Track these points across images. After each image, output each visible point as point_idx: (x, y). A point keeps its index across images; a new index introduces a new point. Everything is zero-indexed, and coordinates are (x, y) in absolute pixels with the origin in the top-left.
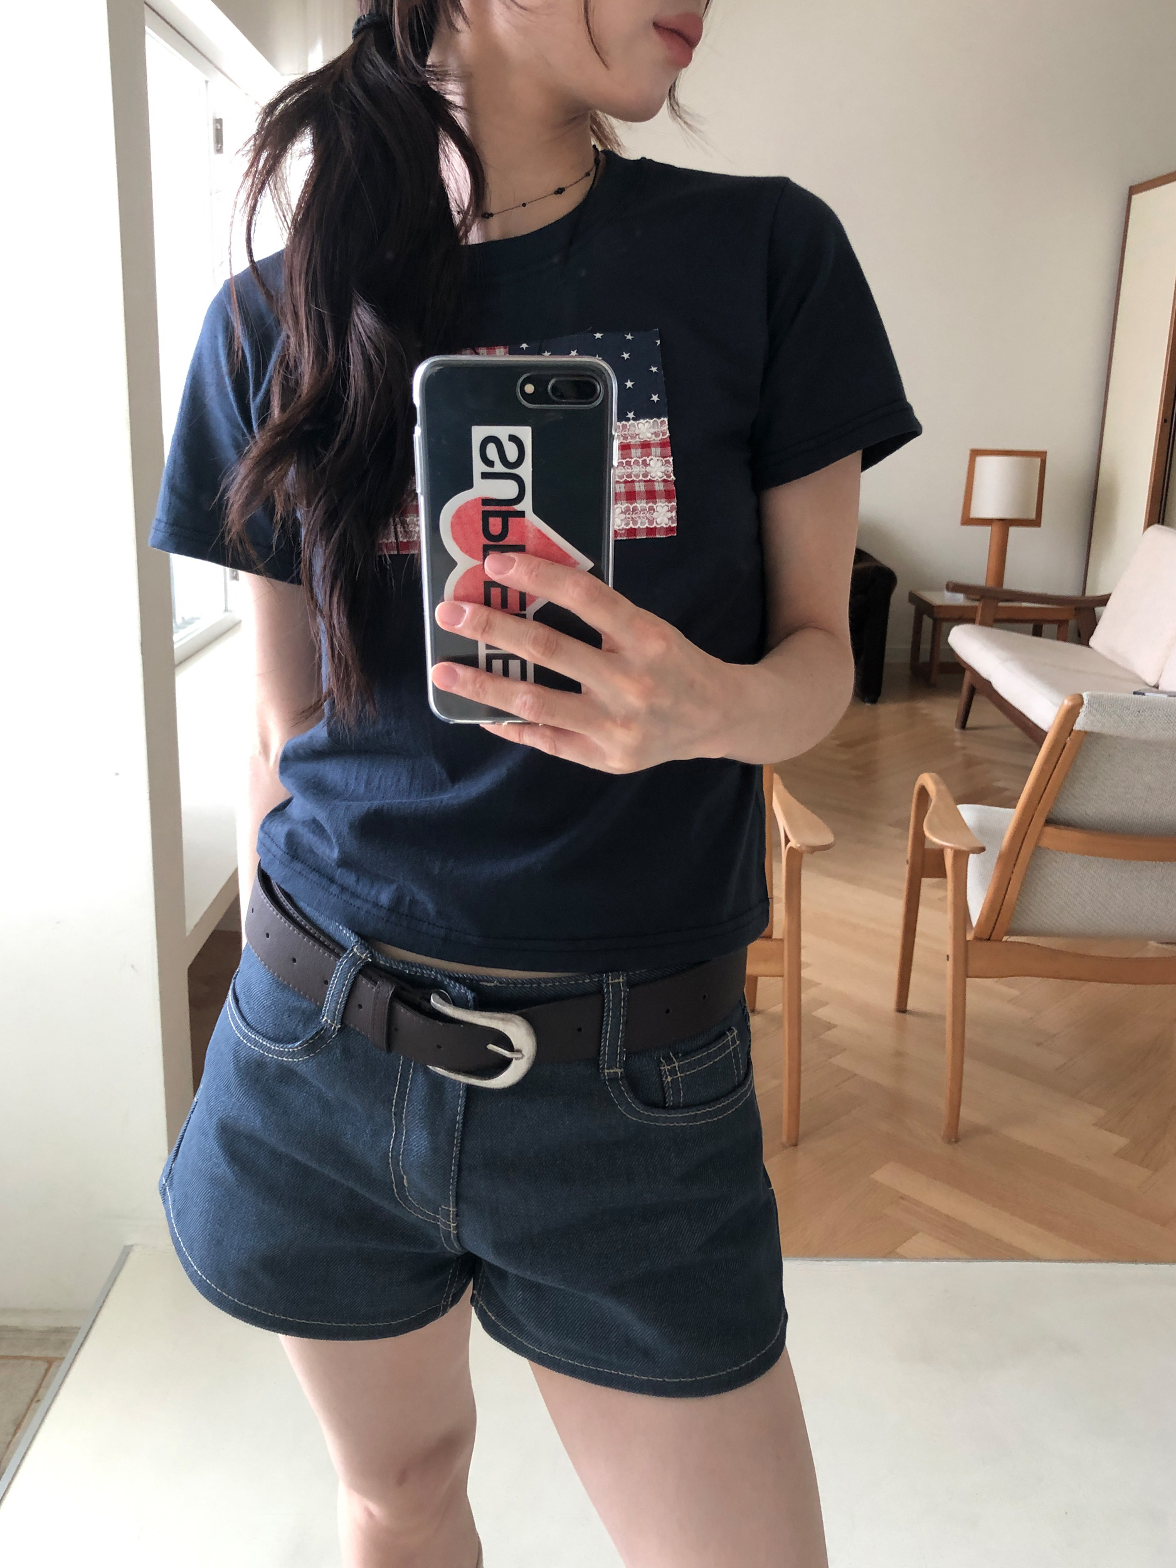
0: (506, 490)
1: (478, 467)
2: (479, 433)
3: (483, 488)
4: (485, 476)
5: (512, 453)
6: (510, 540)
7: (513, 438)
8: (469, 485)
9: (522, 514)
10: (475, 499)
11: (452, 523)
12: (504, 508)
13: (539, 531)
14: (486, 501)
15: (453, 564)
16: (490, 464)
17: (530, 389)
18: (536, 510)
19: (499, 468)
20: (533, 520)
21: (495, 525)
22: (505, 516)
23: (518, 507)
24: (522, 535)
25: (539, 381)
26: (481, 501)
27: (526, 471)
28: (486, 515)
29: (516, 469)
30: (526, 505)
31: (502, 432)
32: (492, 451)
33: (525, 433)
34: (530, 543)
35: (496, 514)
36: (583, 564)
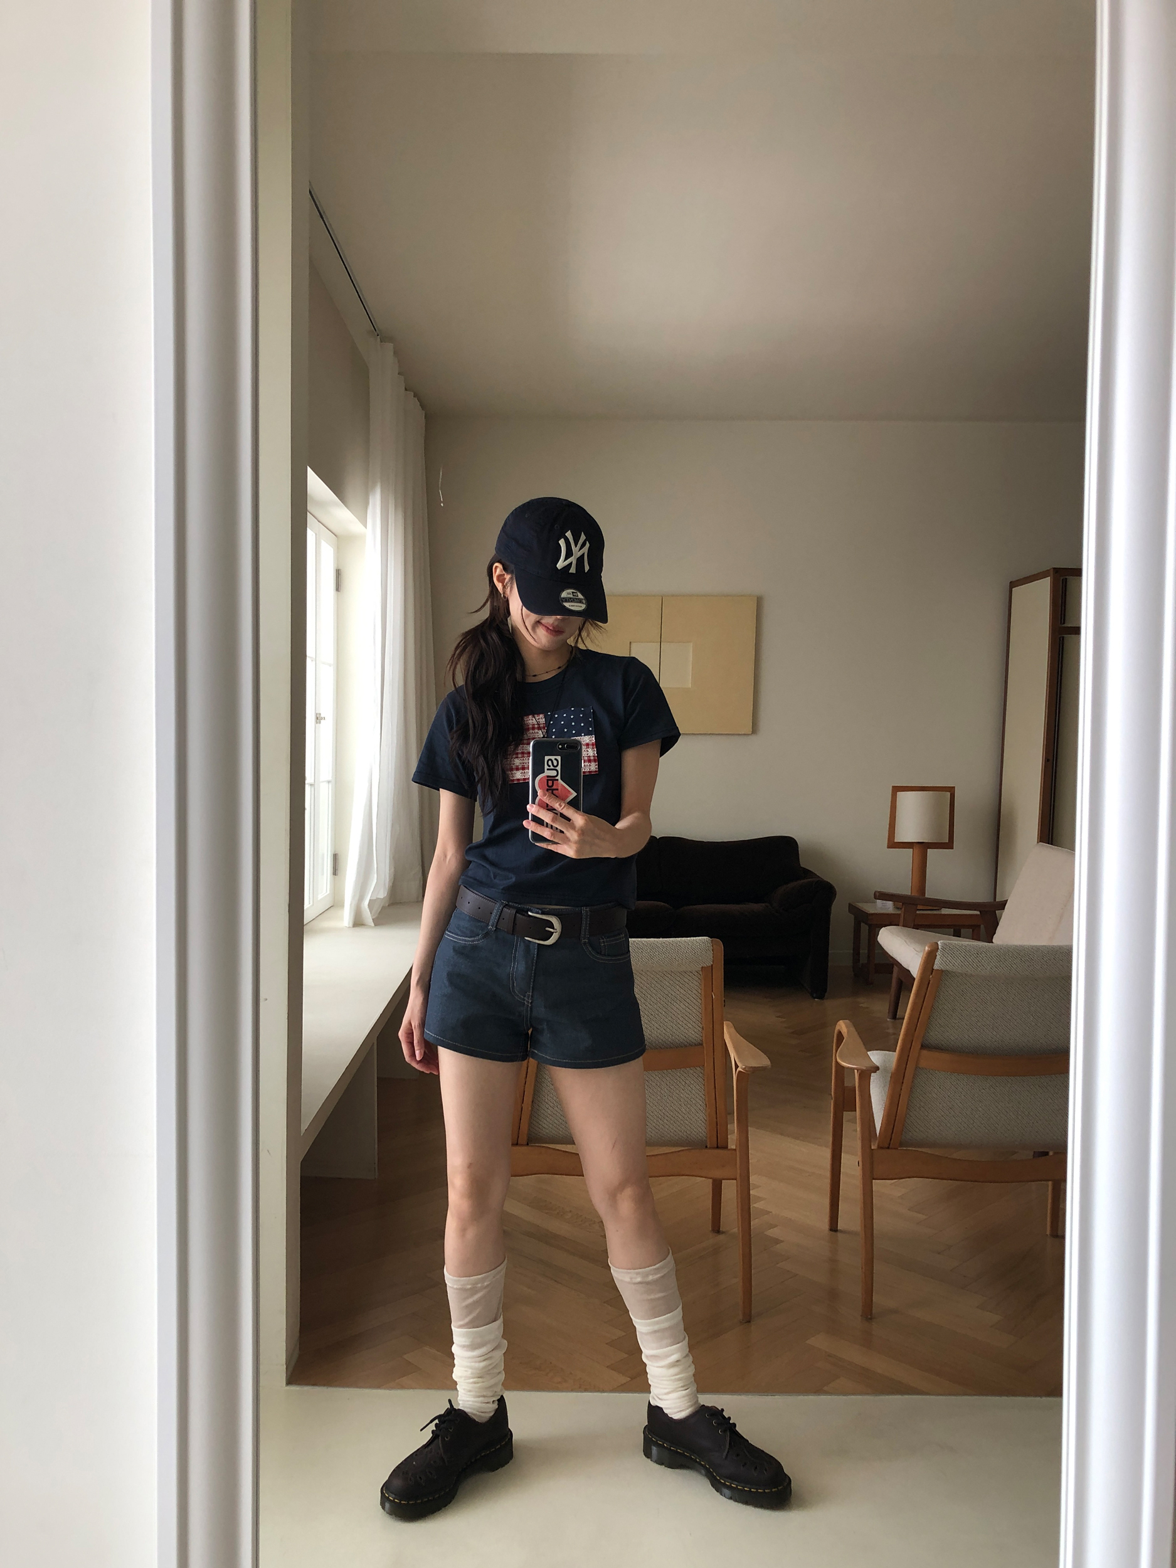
0: (554, 773)
1: (546, 767)
2: (547, 758)
3: (547, 773)
4: (548, 769)
5: (555, 764)
6: (554, 787)
7: (556, 759)
9: (557, 780)
10: (544, 777)
11: (539, 782)
12: (552, 778)
13: (563, 785)
14: (548, 776)
16: (549, 766)
17: (560, 746)
19: (552, 767)
20: (560, 780)
21: (550, 783)
22: (553, 782)
23: (556, 778)
24: (558, 784)
25: (563, 745)
26: (546, 777)
27: (559, 768)
28: (548, 780)
30: (559, 777)
31: (553, 758)
32: (550, 763)
33: (559, 758)
34: (559, 788)
35: (550, 780)
36: (575, 794)
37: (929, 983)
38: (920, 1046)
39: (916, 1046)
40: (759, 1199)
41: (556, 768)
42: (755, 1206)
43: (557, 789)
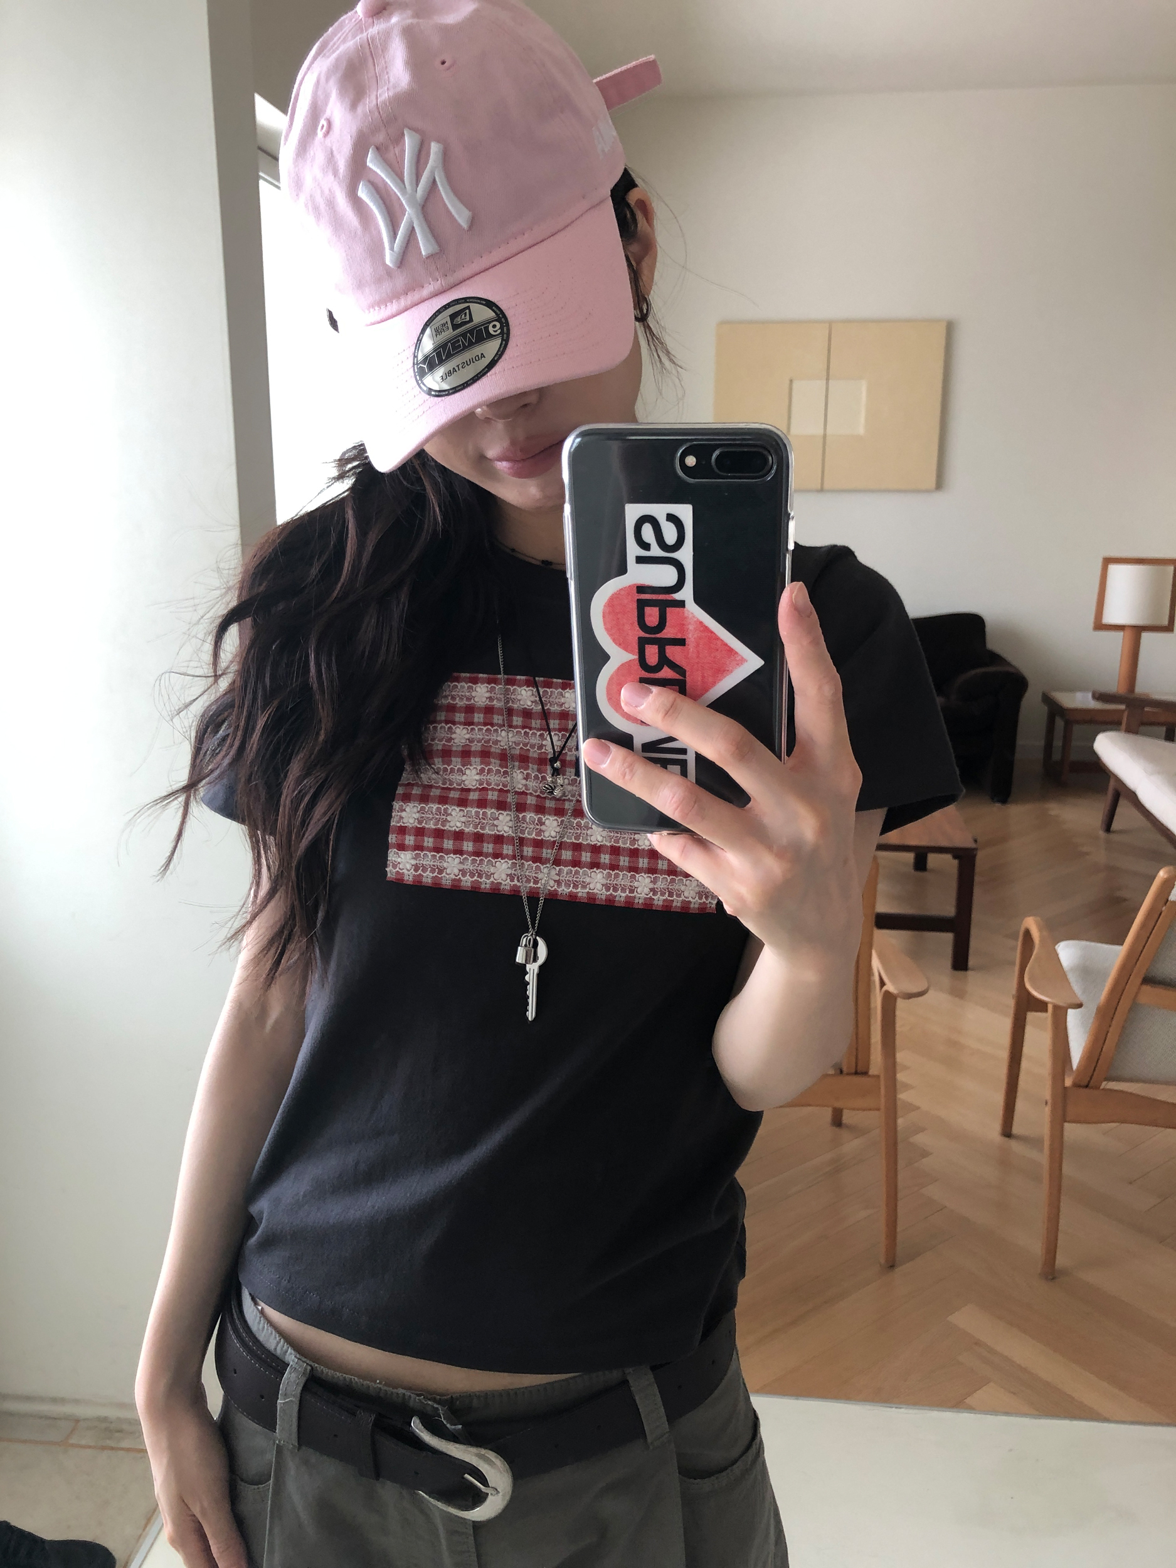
0: (665, 576)
1: (633, 550)
3: (639, 574)
4: (640, 560)
5: (670, 534)
6: (668, 632)
7: (671, 518)
8: (622, 570)
9: (681, 604)
10: (629, 586)
11: (603, 613)
12: (662, 597)
13: (701, 623)
14: (641, 589)
16: (646, 546)
17: (691, 461)
18: (698, 600)
19: (656, 551)
20: (694, 610)
21: (652, 615)
22: (663, 606)
23: (678, 596)
24: (682, 626)
26: (635, 588)
27: (686, 555)
28: (642, 605)
29: (674, 554)
30: (687, 594)
31: (659, 511)
32: (648, 532)
33: (685, 512)
34: (691, 637)
35: (654, 603)
36: (752, 662)
37: (1161, 914)
38: (1140, 980)
39: (1136, 980)
43: (681, 642)
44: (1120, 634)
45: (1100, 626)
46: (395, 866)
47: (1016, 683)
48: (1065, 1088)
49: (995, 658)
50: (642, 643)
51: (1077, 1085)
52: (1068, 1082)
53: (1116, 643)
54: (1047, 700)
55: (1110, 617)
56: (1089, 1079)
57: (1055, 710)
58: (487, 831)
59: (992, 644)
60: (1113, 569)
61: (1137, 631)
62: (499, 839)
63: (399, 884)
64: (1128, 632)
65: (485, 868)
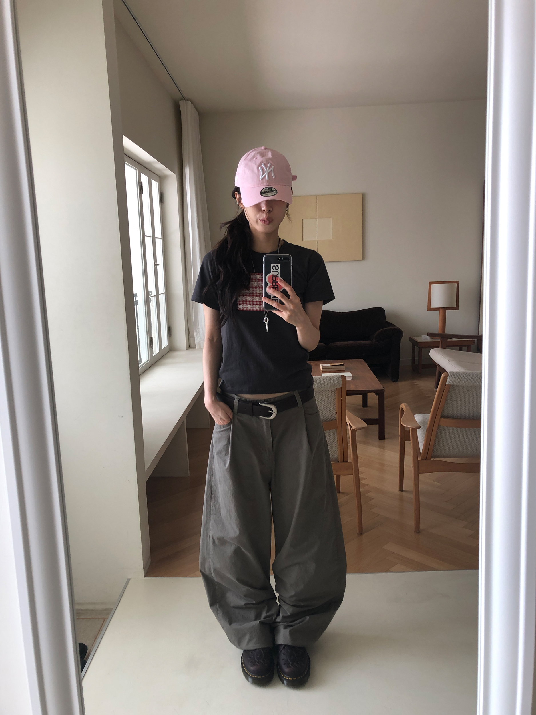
0: (276, 273)
1: (272, 270)
2: (272, 265)
3: (273, 273)
4: (273, 271)
5: (277, 268)
7: (277, 266)
8: (271, 273)
9: (278, 277)
11: (268, 278)
12: (276, 276)
14: (273, 275)
15: (268, 284)
16: (274, 270)
17: (280, 259)
18: (280, 276)
19: (275, 270)
21: (274, 279)
22: (276, 277)
23: (278, 276)
25: (281, 257)
27: (279, 271)
28: (273, 277)
30: (279, 275)
31: (276, 265)
32: (274, 267)
33: (279, 265)
35: (274, 277)
37: (444, 390)
38: (440, 416)
40: (364, 479)
41: (277, 271)
42: (362, 482)
44: (437, 312)
45: (430, 309)
46: (239, 308)
47: (398, 333)
48: (418, 461)
49: (390, 324)
50: (273, 282)
51: (422, 459)
52: (419, 459)
53: (436, 316)
54: (411, 340)
55: (433, 306)
56: (426, 457)
57: (415, 344)
58: (254, 300)
59: (388, 319)
60: (433, 286)
61: (445, 309)
62: (257, 301)
63: (240, 310)
64: (441, 311)
65: (254, 306)
